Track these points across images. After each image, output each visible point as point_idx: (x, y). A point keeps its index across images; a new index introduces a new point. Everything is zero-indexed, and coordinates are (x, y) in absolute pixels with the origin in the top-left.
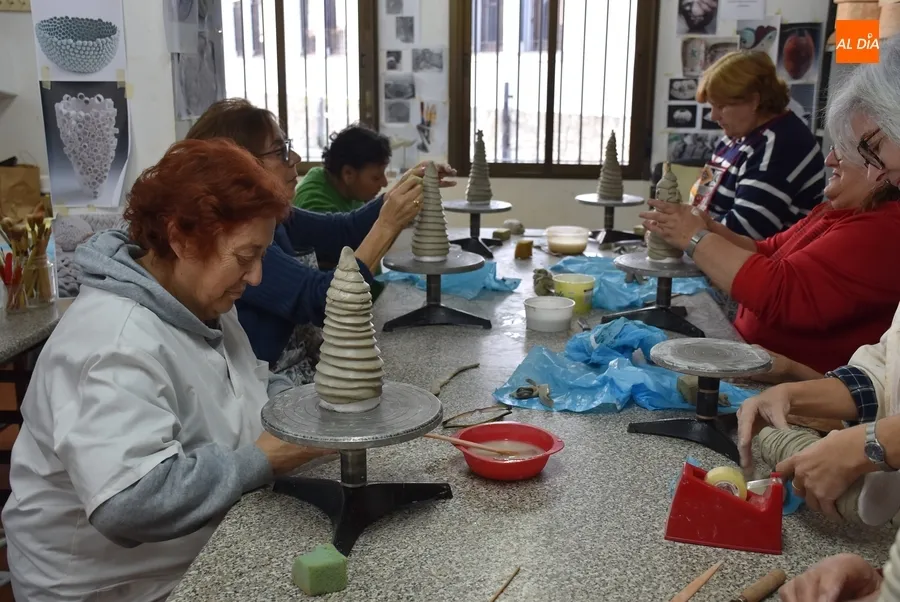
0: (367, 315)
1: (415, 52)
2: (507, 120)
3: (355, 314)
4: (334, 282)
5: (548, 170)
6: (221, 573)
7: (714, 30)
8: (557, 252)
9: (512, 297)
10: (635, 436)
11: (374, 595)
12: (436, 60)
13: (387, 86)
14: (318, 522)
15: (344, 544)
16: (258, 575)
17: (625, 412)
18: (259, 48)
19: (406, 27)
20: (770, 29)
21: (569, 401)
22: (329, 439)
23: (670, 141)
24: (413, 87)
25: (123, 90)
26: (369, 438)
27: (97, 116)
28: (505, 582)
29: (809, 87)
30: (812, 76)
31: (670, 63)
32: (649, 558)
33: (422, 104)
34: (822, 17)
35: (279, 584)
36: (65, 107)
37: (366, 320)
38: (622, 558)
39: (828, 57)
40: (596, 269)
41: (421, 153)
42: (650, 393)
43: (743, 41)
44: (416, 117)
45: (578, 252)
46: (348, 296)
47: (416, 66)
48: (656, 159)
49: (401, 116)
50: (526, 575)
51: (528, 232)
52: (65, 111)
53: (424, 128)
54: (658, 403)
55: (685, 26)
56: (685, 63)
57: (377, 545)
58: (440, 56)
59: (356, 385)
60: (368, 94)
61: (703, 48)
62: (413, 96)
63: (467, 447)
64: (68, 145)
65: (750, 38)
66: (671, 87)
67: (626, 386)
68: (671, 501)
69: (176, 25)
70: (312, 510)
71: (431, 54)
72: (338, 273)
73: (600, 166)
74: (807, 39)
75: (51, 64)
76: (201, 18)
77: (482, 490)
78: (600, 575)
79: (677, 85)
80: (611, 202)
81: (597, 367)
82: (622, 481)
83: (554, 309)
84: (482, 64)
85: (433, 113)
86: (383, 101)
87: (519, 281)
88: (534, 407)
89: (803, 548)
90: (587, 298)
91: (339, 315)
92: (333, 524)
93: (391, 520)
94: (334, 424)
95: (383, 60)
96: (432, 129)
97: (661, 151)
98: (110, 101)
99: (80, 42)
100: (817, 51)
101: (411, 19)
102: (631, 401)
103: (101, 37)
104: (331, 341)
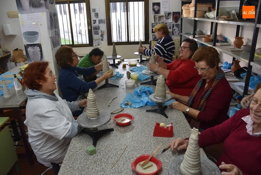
0: (95, 101)
1: (99, 20)
2: (119, 27)
3: (93, 101)
4: (88, 95)
5: (128, 43)
6: (73, 152)
7: (160, 13)
8: (131, 66)
9: (123, 78)
10: (147, 113)
11: (102, 154)
12: (103, 21)
13: (93, 27)
14: (89, 138)
15: (95, 144)
16: (80, 151)
17: (145, 107)
18: (65, 13)
19: (97, 15)
20: (171, 13)
21: (135, 106)
22: (90, 126)
23: (153, 36)
24: (99, 27)
25: (41, 45)
26: (98, 125)
27: (36, 50)
28: (125, 149)
29: (179, 24)
30: (179, 22)
31: (151, 20)
32: (150, 141)
33: (101, 31)
34: (180, 11)
35: (84, 153)
36: (30, 49)
37: (95, 102)
38: (145, 141)
39: (182, 19)
40: (139, 70)
41: (102, 41)
42: (150, 103)
43: (166, 15)
44: (100, 34)
45: (135, 65)
46: (91, 98)
47: (99, 23)
48: (150, 40)
49: (97, 33)
50: (128, 147)
51: (125, 60)
52: (29, 50)
53: (102, 36)
54: (151, 104)
55: (154, 13)
56: (154, 20)
57: (101, 143)
58: (104, 21)
59: (94, 115)
60: (90, 27)
61: (158, 17)
62: (99, 29)
63: (116, 120)
64: (31, 57)
65: (167, 15)
66: (152, 25)
67: (145, 102)
68: (154, 127)
69: (50, 31)
70: (88, 136)
71: (102, 20)
72: (89, 94)
73: (139, 42)
74: (178, 15)
75: (26, 41)
76: (55, 28)
77: (119, 128)
78: (142, 146)
79: (153, 25)
80: (141, 54)
81: (140, 96)
82: (145, 124)
83: (131, 82)
84: (113, 15)
85: (104, 32)
86: (93, 31)
87: (124, 74)
88: (128, 107)
89: (177, 135)
90: (137, 79)
91: (90, 102)
92: (92, 139)
93: (103, 137)
94: (91, 122)
95: (92, 22)
96: (103, 36)
97: (151, 38)
98: (38, 47)
99: (31, 36)
100: (180, 17)
101: (98, 13)
102: (146, 104)
103: (35, 35)
104: (89, 107)
